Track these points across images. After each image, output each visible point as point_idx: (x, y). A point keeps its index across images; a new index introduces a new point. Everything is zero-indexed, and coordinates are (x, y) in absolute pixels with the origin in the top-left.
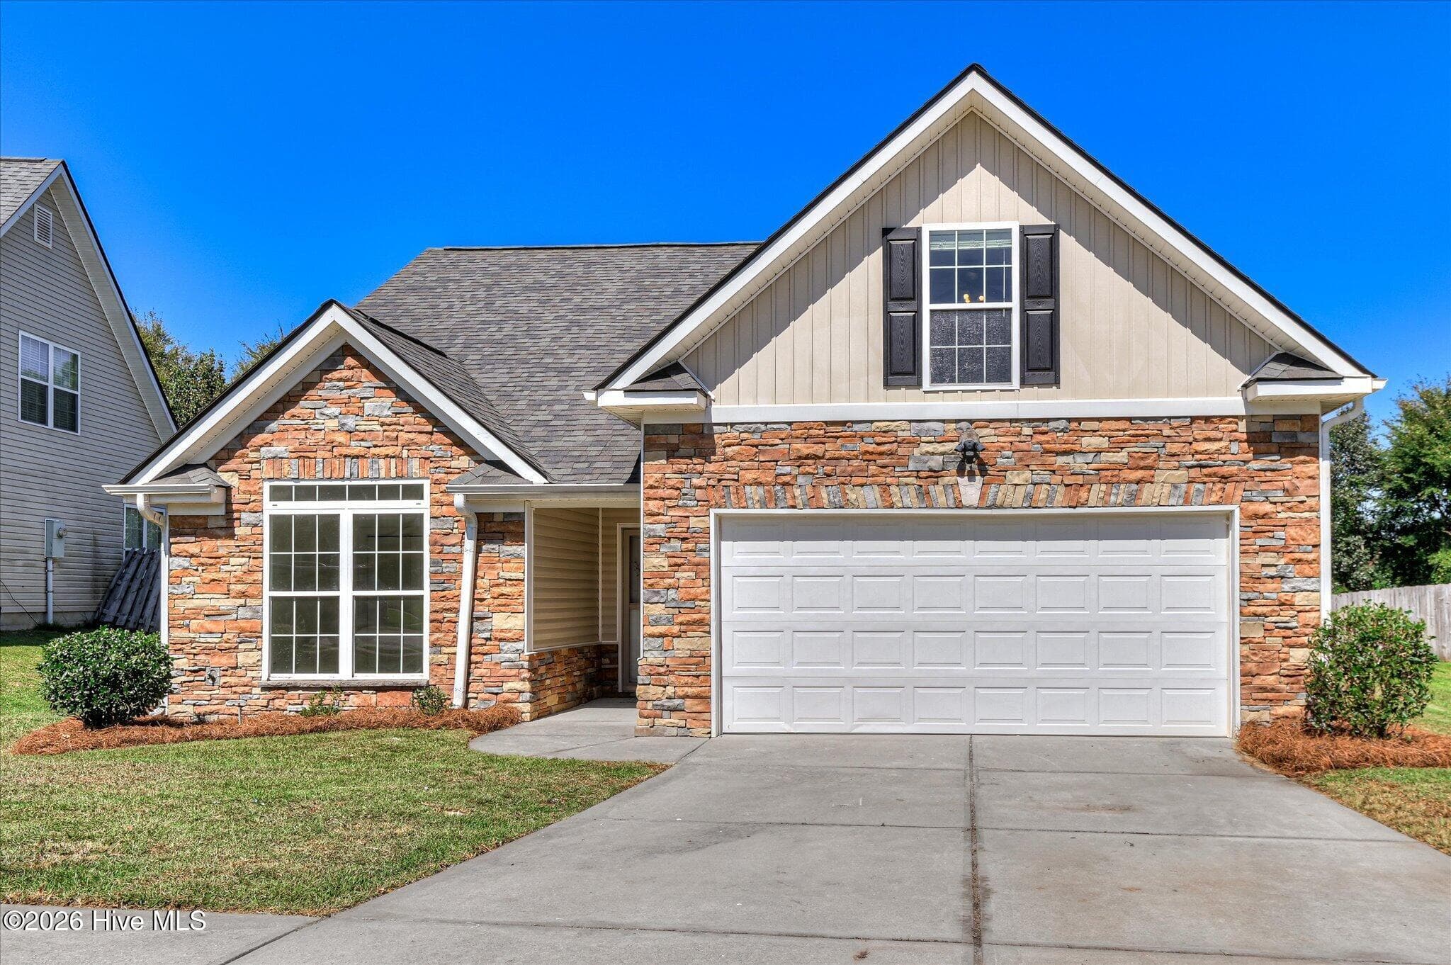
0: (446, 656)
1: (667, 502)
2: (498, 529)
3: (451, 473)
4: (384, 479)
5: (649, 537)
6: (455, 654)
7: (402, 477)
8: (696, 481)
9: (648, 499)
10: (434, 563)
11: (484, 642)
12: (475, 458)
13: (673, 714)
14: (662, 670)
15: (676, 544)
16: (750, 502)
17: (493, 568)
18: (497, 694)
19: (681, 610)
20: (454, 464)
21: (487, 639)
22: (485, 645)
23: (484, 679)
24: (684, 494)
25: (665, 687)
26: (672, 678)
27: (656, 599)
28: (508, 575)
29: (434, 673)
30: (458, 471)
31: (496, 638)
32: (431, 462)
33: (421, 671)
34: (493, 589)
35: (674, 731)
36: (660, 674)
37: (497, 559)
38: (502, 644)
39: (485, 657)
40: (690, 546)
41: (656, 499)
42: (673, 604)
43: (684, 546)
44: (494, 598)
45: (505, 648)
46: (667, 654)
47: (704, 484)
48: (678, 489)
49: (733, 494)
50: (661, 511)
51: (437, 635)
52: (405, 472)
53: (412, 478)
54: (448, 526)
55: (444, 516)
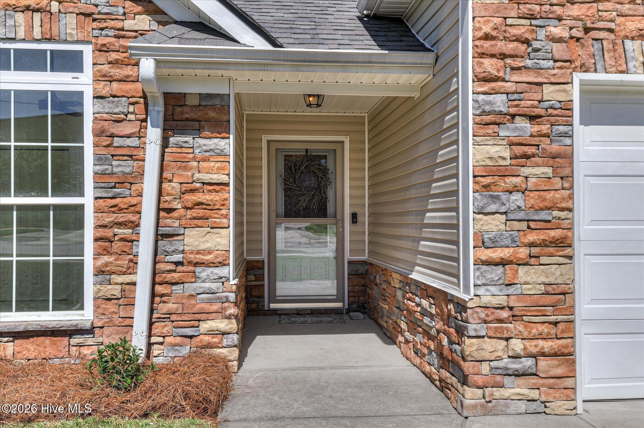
0: (119, 287)
1: (509, 61)
2: (194, 116)
3: (123, 37)
4: (23, 40)
5: (484, 113)
6: (134, 284)
7: (50, 40)
8: (557, 30)
9: (482, 55)
10: (99, 159)
11: (172, 267)
12: (160, 17)
13: (520, 381)
14: (505, 314)
15: (522, 124)
16: (631, 64)
17: (186, 169)
18: (191, 337)
19: (532, 225)
20: (129, 24)
21: (177, 264)
22: (174, 271)
23: (174, 317)
24: (537, 50)
25: (507, 339)
26: (518, 327)
27: (493, 208)
28: (206, 177)
29: (100, 311)
30: (134, 34)
31: (190, 263)
32: (94, 20)
33: (82, 308)
34: (187, 197)
35: (522, 406)
36: (500, 321)
37: (191, 156)
38: (198, 269)
39: (174, 288)
40: (545, 128)
41: (493, 56)
42: (521, 215)
43: (536, 128)
44: (187, 208)
45: (203, 275)
46: (511, 290)
47: (566, 35)
48: (527, 42)
49: (609, 51)
50: (501, 74)
51: (106, 259)
52: (55, 32)
53: (66, 41)
54: (120, 109)
55: (114, 96)
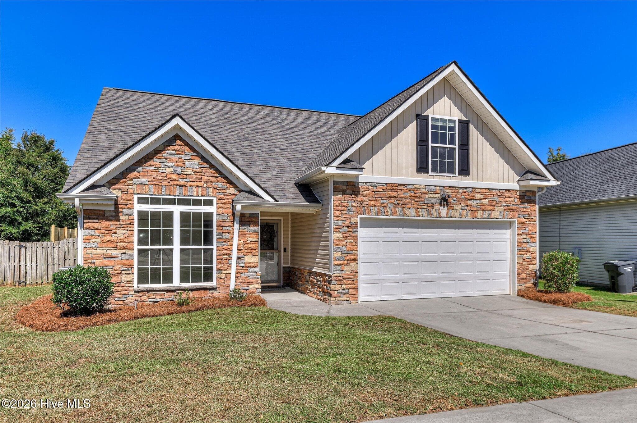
0: (225, 274)
1: (342, 212)
2: (248, 220)
3: (226, 195)
4: (195, 196)
5: (336, 225)
6: (230, 273)
7: (203, 196)
8: (354, 204)
9: (336, 210)
10: (218, 234)
11: (241, 268)
12: (238, 189)
13: (345, 296)
14: (341, 278)
15: (345, 228)
16: (372, 213)
17: (245, 237)
18: (246, 290)
19: (348, 255)
20: (228, 191)
21: (243, 267)
22: (242, 269)
23: (241, 284)
24: (349, 209)
25: (341, 285)
26: (344, 281)
27: (338, 250)
28: (252, 239)
29: (219, 282)
30: (230, 194)
31: (246, 267)
32: (217, 190)
33: (212, 281)
34: (245, 245)
35: (345, 302)
36: (340, 280)
37: (247, 233)
38: (249, 269)
39: (241, 274)
40: (351, 229)
41: (338, 211)
42: (345, 252)
43: (349, 230)
44: (245, 249)
45: (251, 270)
46: (343, 272)
47: (356, 205)
48: (347, 207)
49: (367, 210)
50: (340, 215)
51: (221, 265)
52: (205, 193)
53: (208, 196)
54: (225, 218)
55: (223, 214)
